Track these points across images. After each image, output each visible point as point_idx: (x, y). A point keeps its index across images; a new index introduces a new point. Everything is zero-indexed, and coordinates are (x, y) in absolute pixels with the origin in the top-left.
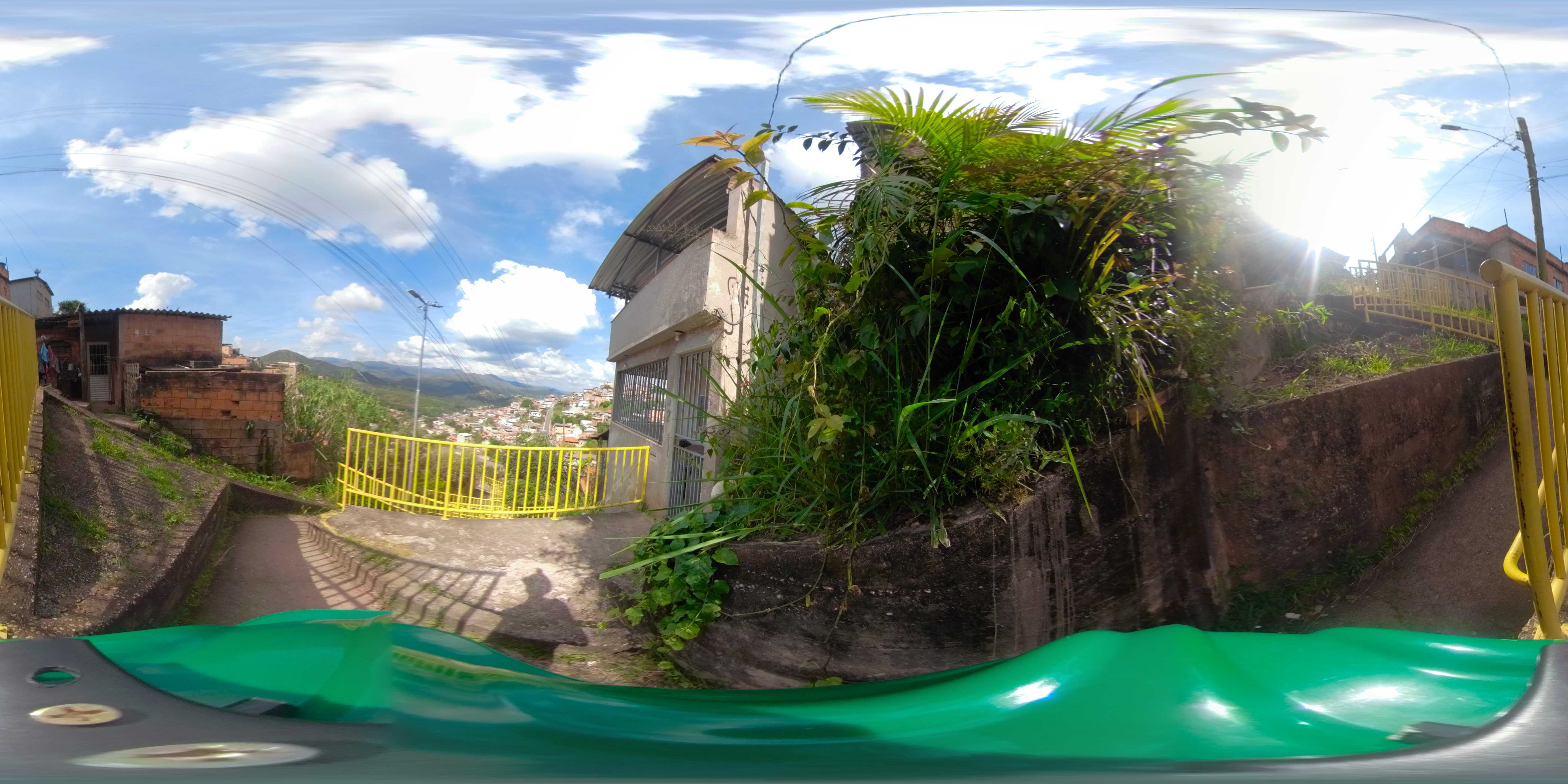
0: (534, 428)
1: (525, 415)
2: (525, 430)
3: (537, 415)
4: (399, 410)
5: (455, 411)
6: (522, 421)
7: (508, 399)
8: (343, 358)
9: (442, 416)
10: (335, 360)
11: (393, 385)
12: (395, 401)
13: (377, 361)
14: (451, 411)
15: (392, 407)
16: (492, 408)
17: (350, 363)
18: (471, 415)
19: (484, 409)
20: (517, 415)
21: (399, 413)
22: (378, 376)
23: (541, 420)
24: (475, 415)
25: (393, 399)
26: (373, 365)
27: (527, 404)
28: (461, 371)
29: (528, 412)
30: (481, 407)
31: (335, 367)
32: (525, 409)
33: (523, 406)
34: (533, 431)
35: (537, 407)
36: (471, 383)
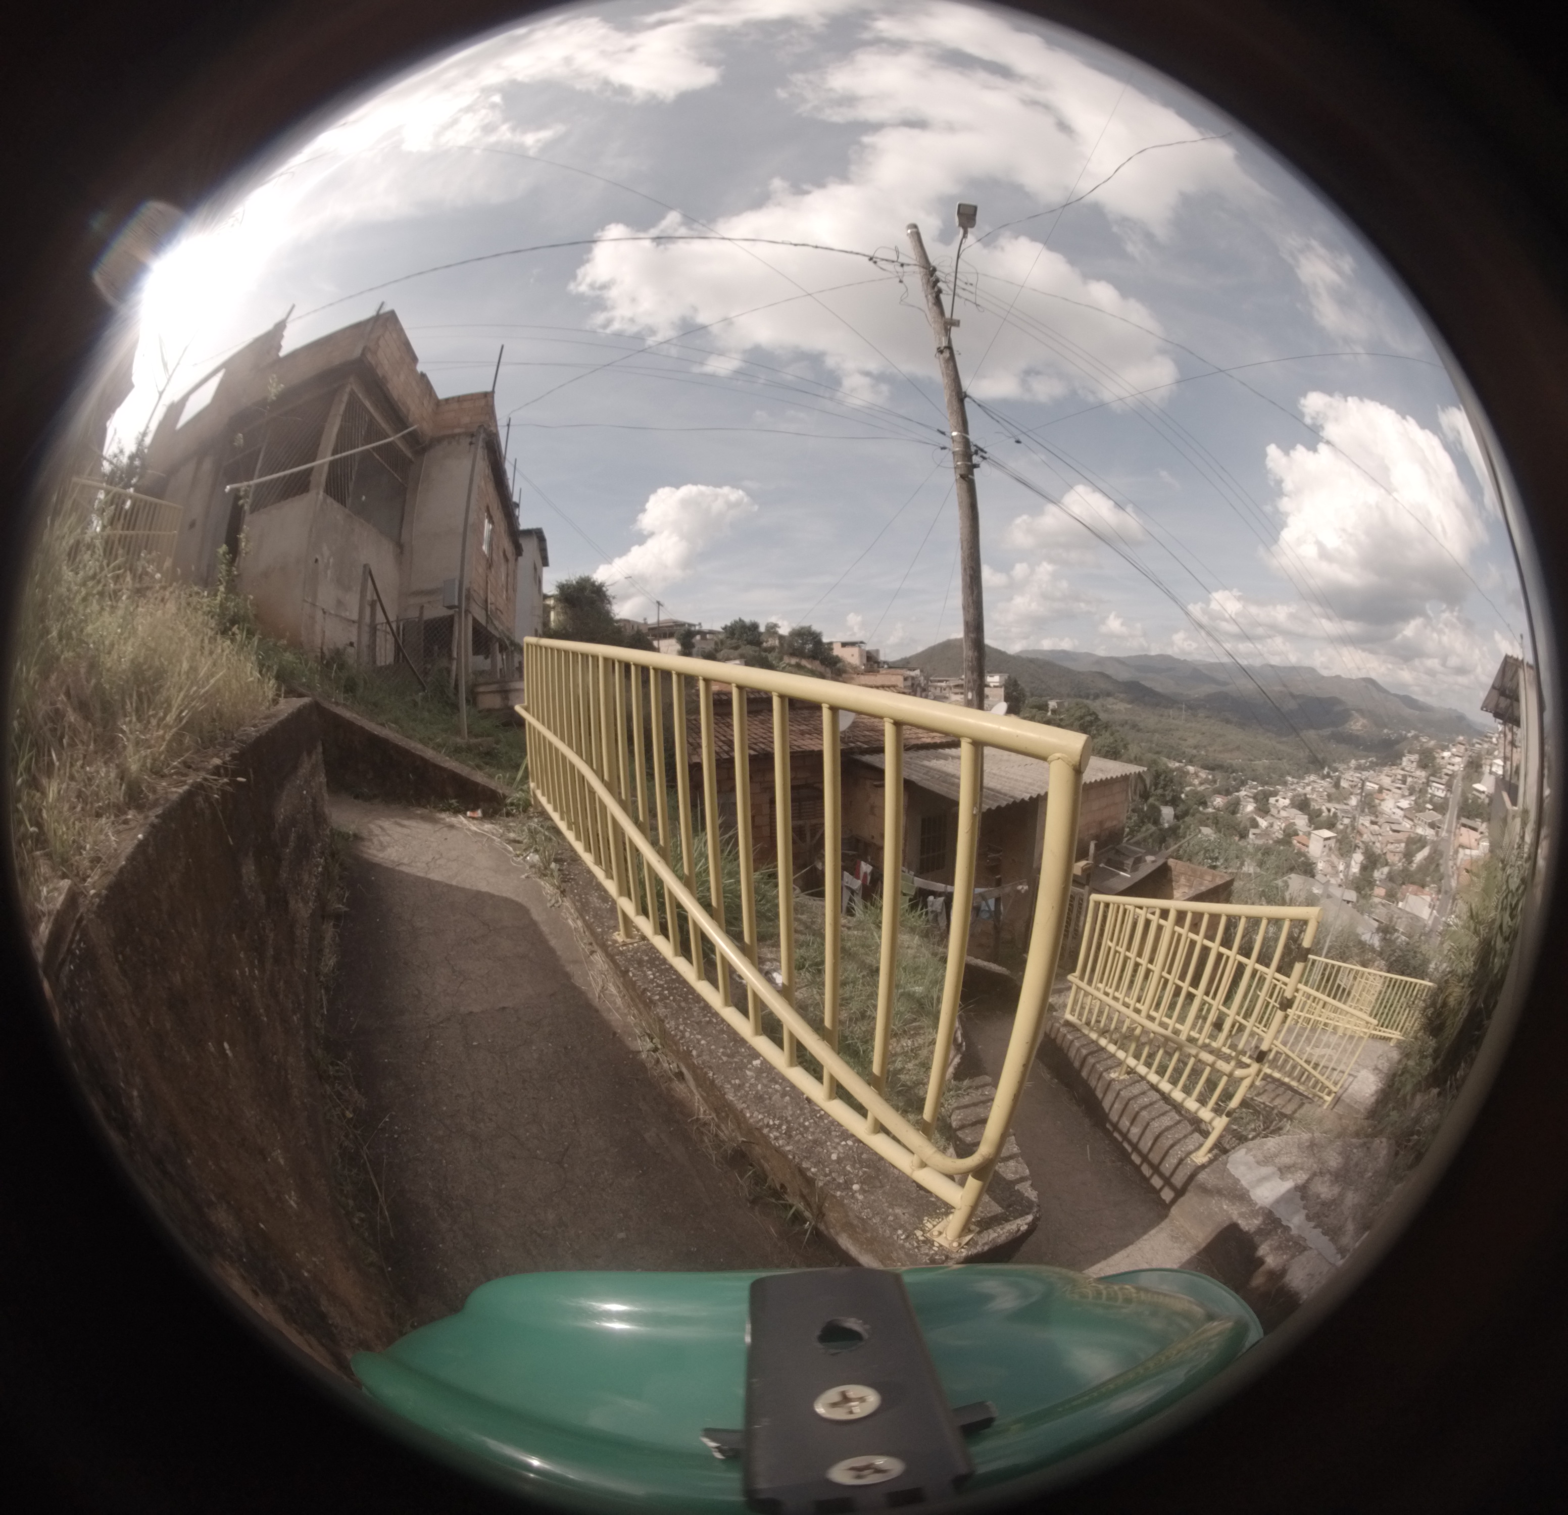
0: (1432, 825)
1: (1423, 791)
2: (1420, 831)
3: (1438, 791)
4: (1205, 767)
5: (1308, 772)
6: (1418, 808)
7: (1397, 742)
8: (1083, 650)
9: (1285, 784)
10: (1065, 653)
11: (1193, 707)
12: (1195, 747)
13: (1153, 653)
14: (1301, 772)
15: (1191, 762)
16: (1372, 766)
17: (1101, 661)
18: (1337, 785)
19: (1359, 768)
20: (1412, 791)
21: (1203, 774)
22: (1158, 688)
23: (1441, 807)
24: (1344, 784)
25: (1191, 741)
26: (1144, 664)
27: (1427, 761)
28: (1312, 670)
29: (1428, 783)
30: (1353, 763)
31: (1069, 671)
32: (1422, 774)
33: (1423, 765)
34: (1429, 833)
35: (1441, 768)
36: (1334, 701)
